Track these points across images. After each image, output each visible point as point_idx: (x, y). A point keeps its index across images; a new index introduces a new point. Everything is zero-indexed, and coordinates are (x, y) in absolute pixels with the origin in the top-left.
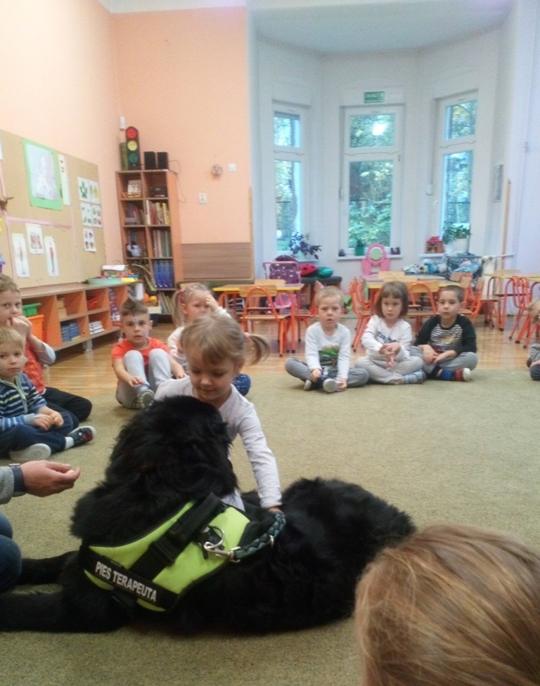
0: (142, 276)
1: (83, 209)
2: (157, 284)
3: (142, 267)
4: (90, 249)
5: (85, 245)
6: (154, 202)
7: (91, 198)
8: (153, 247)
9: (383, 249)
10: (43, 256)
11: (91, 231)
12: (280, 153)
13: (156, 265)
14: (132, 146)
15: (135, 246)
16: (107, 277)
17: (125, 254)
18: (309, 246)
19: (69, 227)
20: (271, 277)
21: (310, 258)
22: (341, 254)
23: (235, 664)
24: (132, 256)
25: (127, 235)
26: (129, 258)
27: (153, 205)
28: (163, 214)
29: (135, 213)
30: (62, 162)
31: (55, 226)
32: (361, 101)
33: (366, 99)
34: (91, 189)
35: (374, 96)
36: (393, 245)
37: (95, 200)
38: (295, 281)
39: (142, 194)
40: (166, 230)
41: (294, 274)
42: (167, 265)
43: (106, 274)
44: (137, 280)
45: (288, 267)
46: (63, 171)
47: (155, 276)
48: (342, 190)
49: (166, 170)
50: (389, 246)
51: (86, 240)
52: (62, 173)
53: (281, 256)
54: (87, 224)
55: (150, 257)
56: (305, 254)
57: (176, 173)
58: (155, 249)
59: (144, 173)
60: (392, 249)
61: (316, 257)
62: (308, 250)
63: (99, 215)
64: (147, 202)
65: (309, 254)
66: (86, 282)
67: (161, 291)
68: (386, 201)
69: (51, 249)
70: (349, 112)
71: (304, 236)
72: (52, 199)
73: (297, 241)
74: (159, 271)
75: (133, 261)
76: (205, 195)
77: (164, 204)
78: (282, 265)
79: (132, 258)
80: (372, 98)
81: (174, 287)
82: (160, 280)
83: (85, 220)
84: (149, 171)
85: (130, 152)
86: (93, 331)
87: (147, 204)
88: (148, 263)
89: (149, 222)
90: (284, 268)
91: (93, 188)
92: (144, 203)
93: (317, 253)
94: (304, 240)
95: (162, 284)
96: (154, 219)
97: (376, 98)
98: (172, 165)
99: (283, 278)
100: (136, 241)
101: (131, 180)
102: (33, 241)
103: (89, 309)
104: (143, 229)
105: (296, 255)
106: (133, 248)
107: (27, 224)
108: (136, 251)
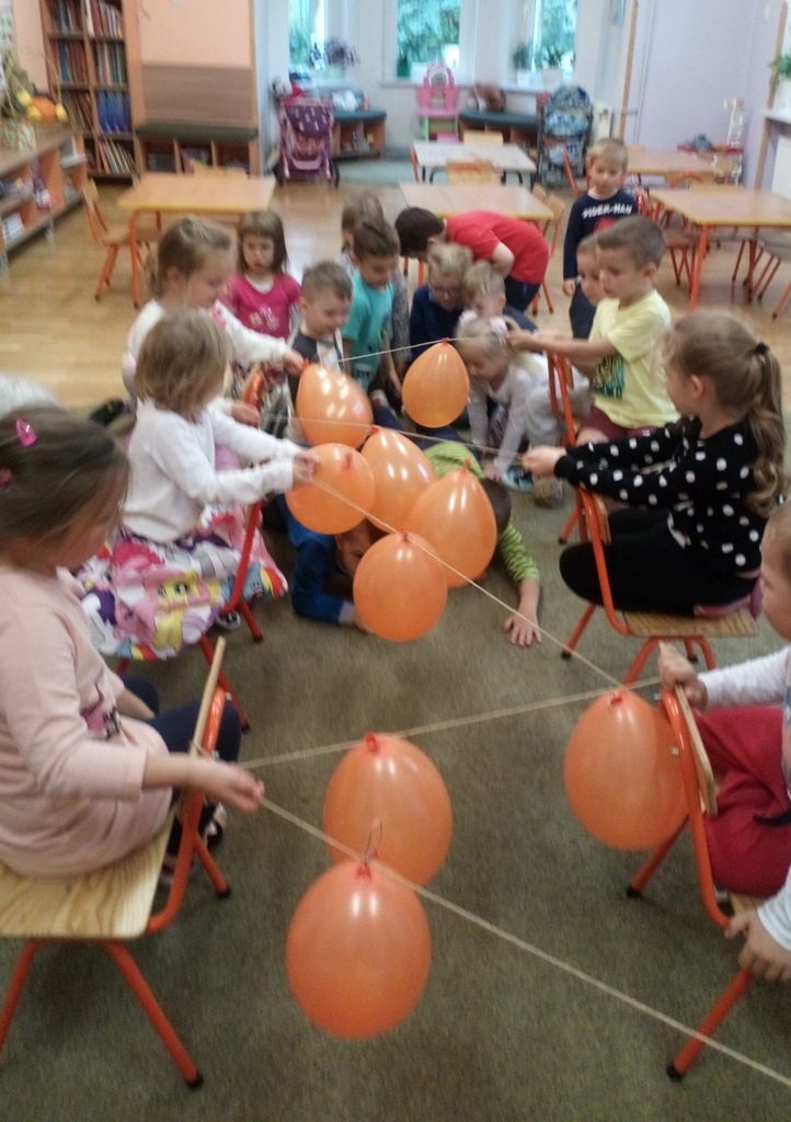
2: (103, 126)
8: (97, 65)
9: (448, 73)
13: (102, 96)
25: (53, 49)
40: (119, 43)
42: (119, 98)
47: (99, 113)
58: (100, 72)
67: (110, 139)
74: (107, 106)
81: (130, 133)
82: (109, 120)
87: (87, 3)
89: (90, 30)
95: (110, 123)
96: (98, 27)
104: (80, 40)
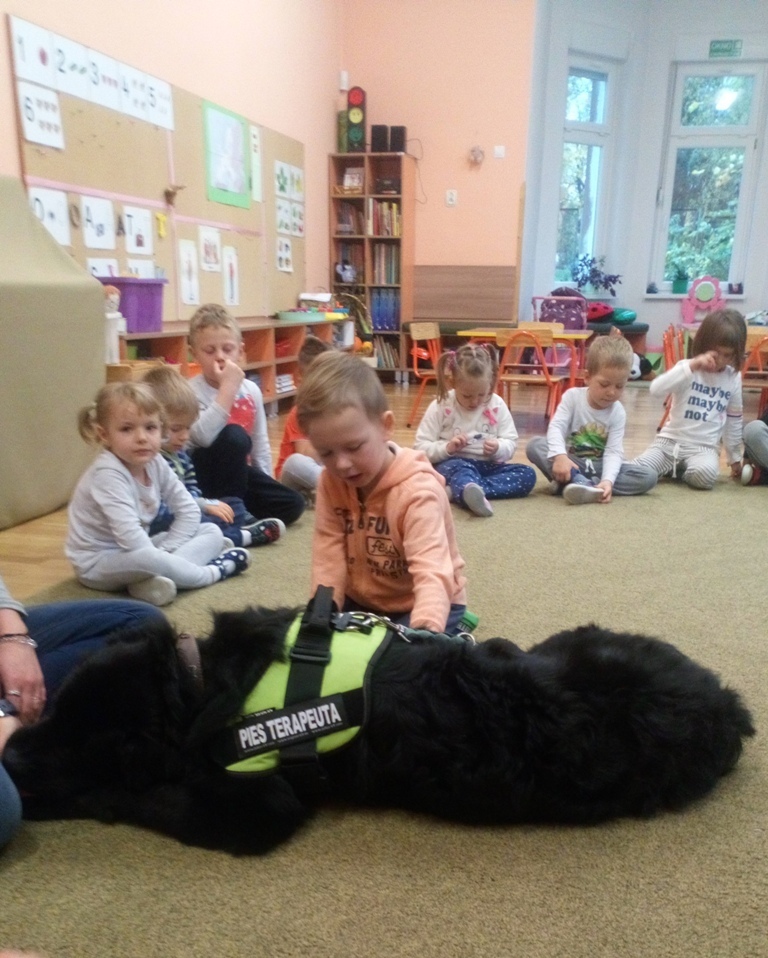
0: (354, 310)
1: (280, 208)
2: (374, 325)
3: (356, 298)
4: (285, 268)
5: (278, 263)
6: (380, 201)
7: (292, 192)
8: (374, 268)
9: (717, 285)
10: (218, 275)
11: (287, 241)
12: (572, 132)
13: (375, 296)
14: (355, 117)
15: (347, 267)
16: (305, 311)
17: (333, 277)
18: (603, 276)
19: (257, 234)
20: (542, 319)
21: (604, 294)
22: (651, 290)
23: (469, 877)
24: (341, 281)
25: (337, 249)
26: (337, 284)
27: (379, 206)
28: (391, 220)
29: (351, 218)
30: (255, 137)
31: (238, 232)
32: (704, 54)
33: (712, 51)
34: (292, 178)
35: (725, 46)
36: (733, 279)
37: (296, 196)
38: (580, 327)
39: (363, 188)
40: (396, 243)
41: (578, 316)
42: (391, 295)
43: (304, 306)
44: (347, 316)
45: (569, 305)
46: (255, 151)
47: (372, 311)
48: (661, 192)
49: (402, 154)
50: (726, 280)
51: (280, 254)
52: (254, 154)
53: (561, 289)
54: (283, 230)
55: (368, 283)
56: (596, 288)
57: (415, 159)
58: (376, 271)
59: (370, 157)
60: (730, 286)
61: (613, 293)
62: (601, 282)
63: (301, 218)
64: (371, 201)
65: (601, 288)
66: (276, 317)
67: (380, 335)
68: (727, 212)
69: (231, 266)
70: (683, 71)
71: (597, 259)
72: (236, 190)
73: (585, 267)
74: (379, 304)
75: (342, 289)
76: (455, 193)
77: (394, 205)
78: (560, 303)
79: (342, 284)
80: (722, 49)
81: (398, 330)
82: (379, 318)
83: (281, 226)
84: (377, 154)
85: (351, 125)
86: (279, 389)
87: (370, 204)
88: (363, 292)
89: (370, 231)
90: (563, 307)
91: (296, 177)
92: (366, 203)
93: (614, 287)
94: (597, 265)
95: (381, 323)
96: (378, 227)
97: (728, 51)
98: (410, 146)
99: (559, 320)
100: (349, 259)
101: (350, 166)
102: (207, 253)
103: (278, 355)
104: (361, 242)
105: (582, 289)
106: (344, 269)
107: (201, 228)
108: (348, 275)
